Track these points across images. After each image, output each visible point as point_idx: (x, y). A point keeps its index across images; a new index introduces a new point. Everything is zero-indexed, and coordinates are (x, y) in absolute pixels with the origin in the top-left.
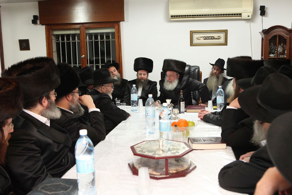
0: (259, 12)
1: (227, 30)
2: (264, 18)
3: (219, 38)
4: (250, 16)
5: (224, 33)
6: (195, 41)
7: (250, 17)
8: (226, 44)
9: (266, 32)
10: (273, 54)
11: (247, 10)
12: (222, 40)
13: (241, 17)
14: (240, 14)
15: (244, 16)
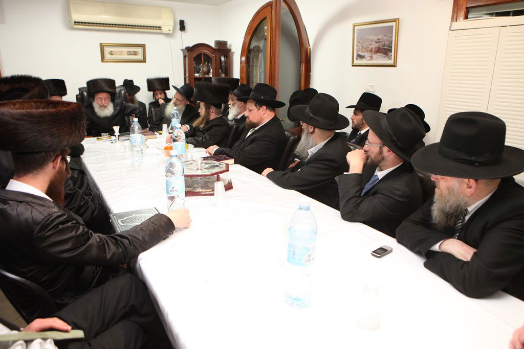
0: (178, 27)
1: (145, 45)
2: (183, 33)
3: (135, 53)
4: (171, 30)
5: (142, 48)
6: (107, 56)
7: (171, 32)
8: (144, 61)
9: (189, 49)
10: (198, 73)
11: (168, 24)
12: (140, 57)
13: (160, 31)
14: (159, 27)
15: (165, 29)
